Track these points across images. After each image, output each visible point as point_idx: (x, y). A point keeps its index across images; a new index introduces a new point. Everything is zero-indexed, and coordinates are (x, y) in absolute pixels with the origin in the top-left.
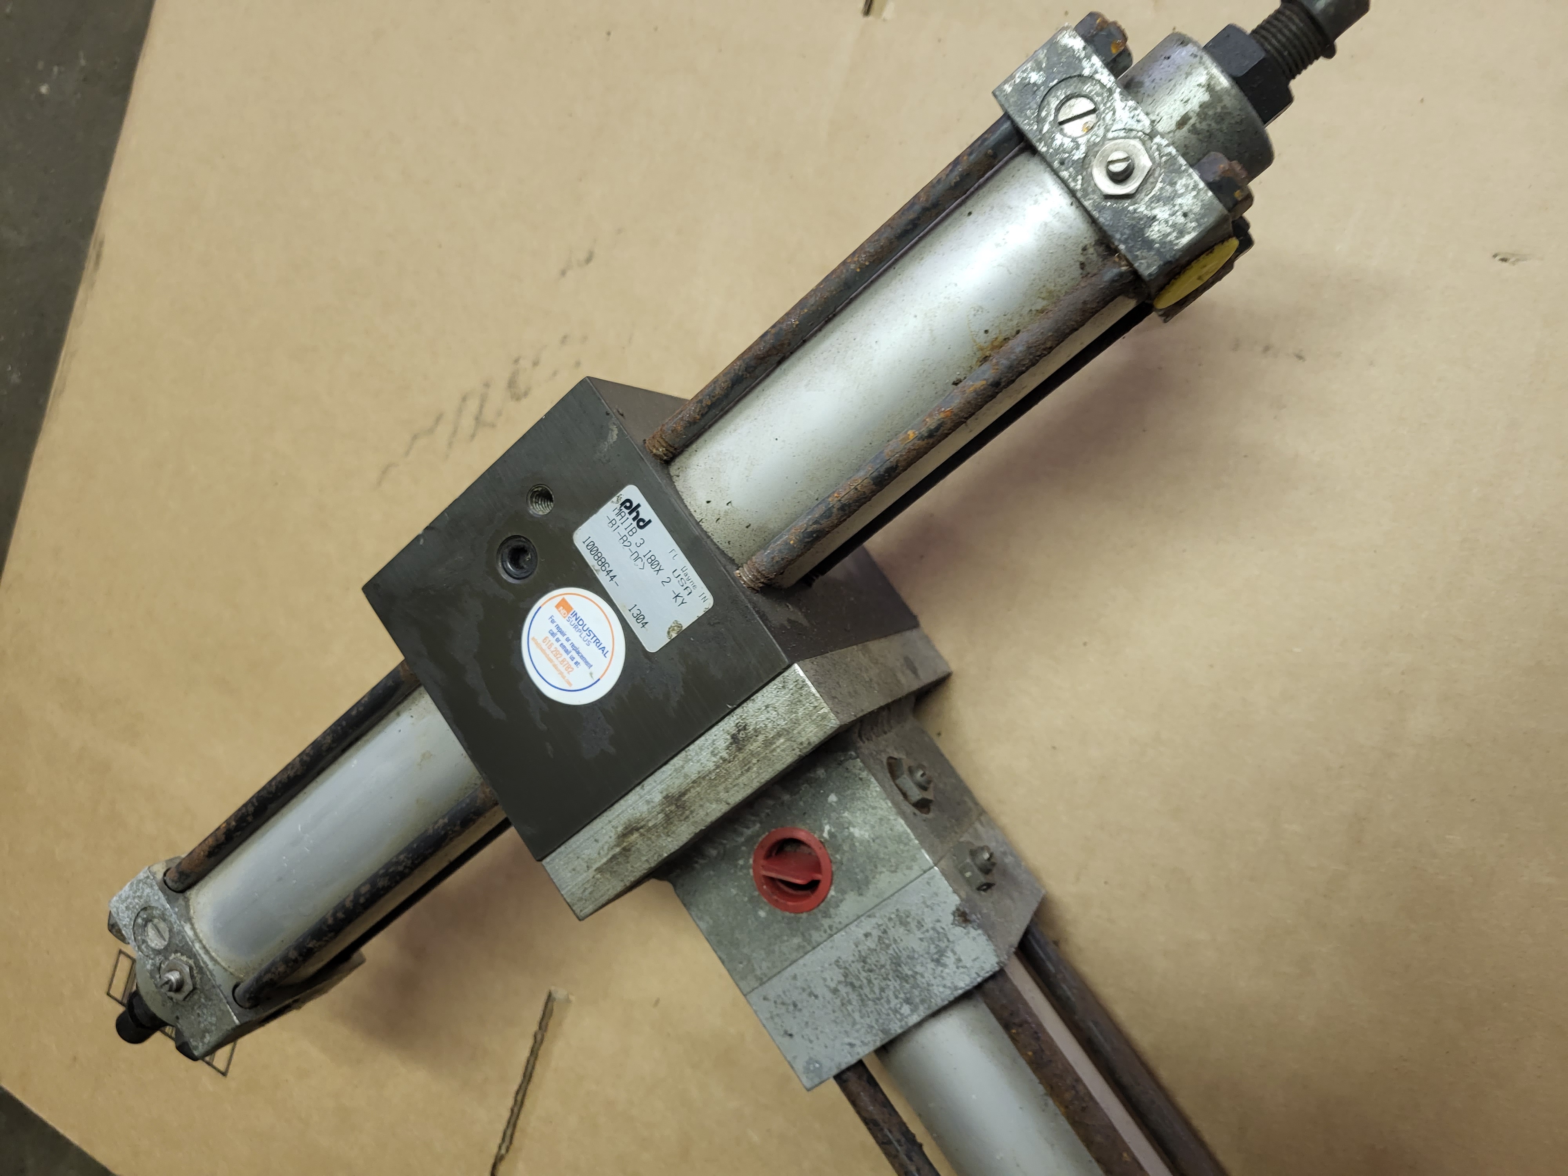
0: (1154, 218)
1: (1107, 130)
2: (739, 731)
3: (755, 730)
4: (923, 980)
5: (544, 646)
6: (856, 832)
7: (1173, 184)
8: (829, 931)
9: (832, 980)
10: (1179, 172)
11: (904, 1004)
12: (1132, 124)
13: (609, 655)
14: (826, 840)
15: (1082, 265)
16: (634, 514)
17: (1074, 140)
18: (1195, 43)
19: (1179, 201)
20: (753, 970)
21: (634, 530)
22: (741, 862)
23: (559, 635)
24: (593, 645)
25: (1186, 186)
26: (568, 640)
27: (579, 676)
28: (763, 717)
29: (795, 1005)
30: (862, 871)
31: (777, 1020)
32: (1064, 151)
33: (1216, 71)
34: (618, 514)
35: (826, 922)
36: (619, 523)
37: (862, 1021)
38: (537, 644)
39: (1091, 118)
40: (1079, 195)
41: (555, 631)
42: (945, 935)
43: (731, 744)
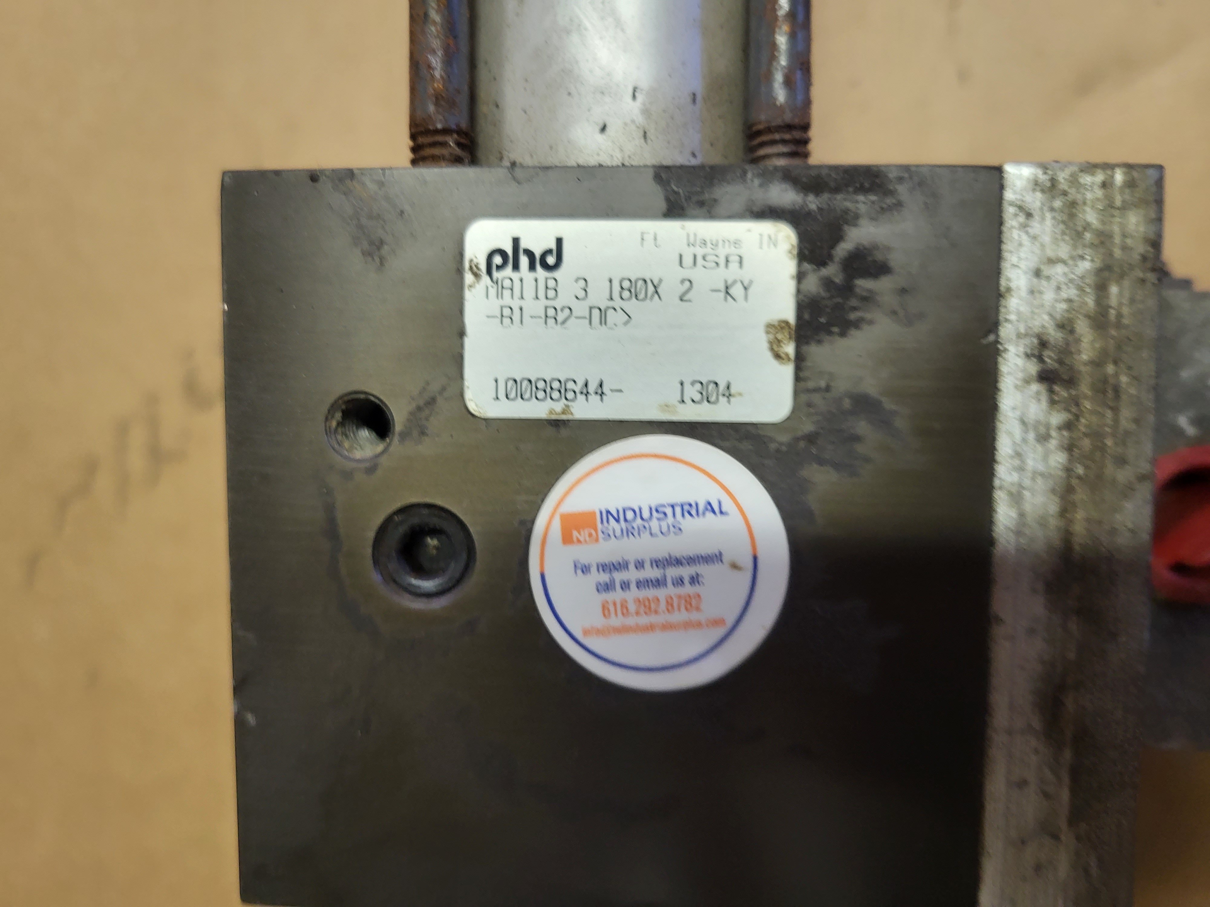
2: (1039, 359)
3: (1061, 326)
13: (728, 505)
14: (1196, 438)
16: (524, 261)
21: (551, 283)
23: (619, 576)
24: (687, 522)
26: (639, 565)
28: (1049, 296)
34: (499, 295)
36: (516, 304)
38: (600, 632)
41: (604, 577)
43: (1051, 391)
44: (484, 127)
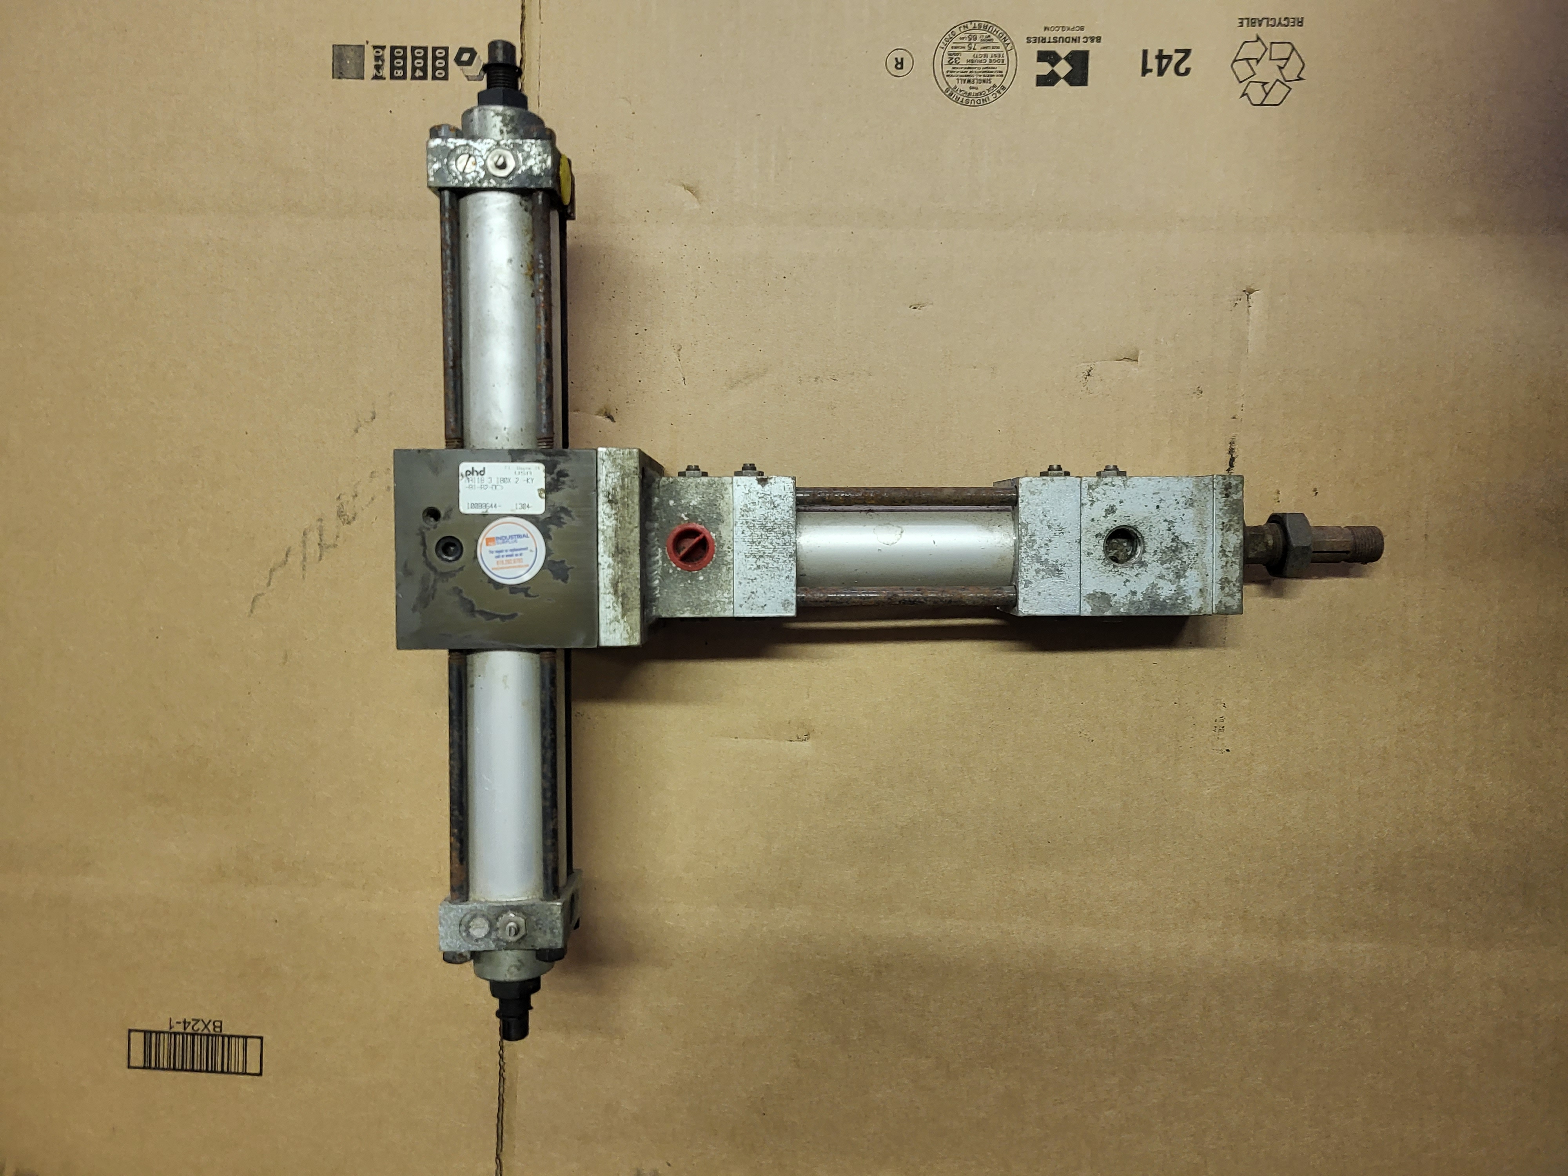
0: (531, 167)
1: (482, 157)
2: (608, 497)
3: (613, 489)
4: (779, 520)
5: (501, 566)
6: (694, 503)
7: (523, 151)
8: (730, 550)
9: (752, 565)
10: (522, 145)
11: (784, 537)
12: (488, 146)
13: (529, 535)
14: (688, 520)
15: (526, 210)
16: (475, 473)
17: (475, 171)
18: (475, 108)
19: (532, 153)
20: (724, 602)
21: (482, 479)
22: (671, 571)
24: (519, 540)
25: (528, 146)
26: (506, 551)
27: (528, 557)
28: (610, 481)
29: (753, 593)
30: (713, 513)
31: (754, 607)
32: (476, 178)
33: (493, 107)
34: (469, 481)
35: (725, 548)
36: (473, 484)
37: (780, 564)
38: (496, 569)
39: (472, 159)
40: (498, 186)
41: (497, 554)
42: (765, 494)
43: (611, 505)
44: (465, 438)
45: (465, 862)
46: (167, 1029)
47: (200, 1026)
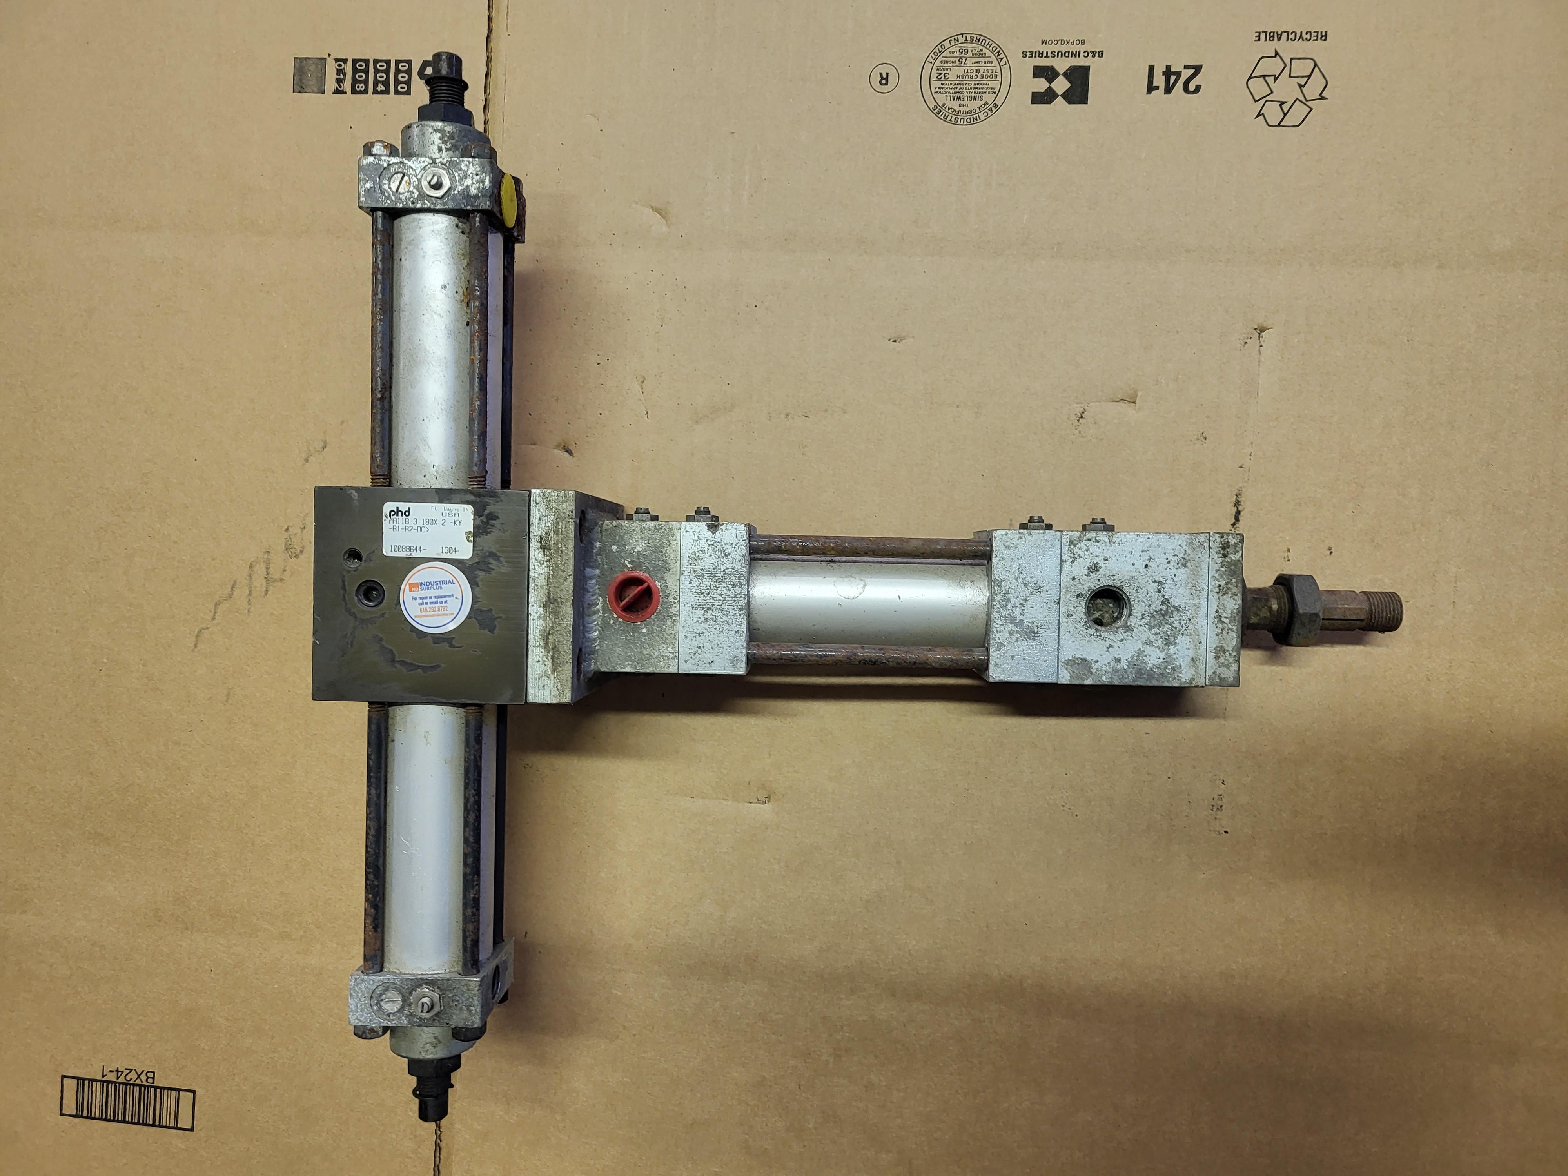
0: (468, 187)
1: (416, 176)
2: (541, 542)
3: (546, 534)
4: (730, 570)
5: (424, 614)
6: (638, 549)
7: (461, 169)
8: (676, 601)
9: (700, 618)
10: (459, 164)
11: (735, 589)
12: (423, 165)
13: (455, 581)
14: (631, 568)
15: (463, 233)
16: (400, 513)
17: (408, 192)
18: (413, 123)
19: (469, 172)
20: (668, 657)
21: (407, 520)
22: (612, 622)
23: (425, 601)
24: (444, 586)
25: (466, 165)
26: (431, 598)
27: (453, 605)
28: (543, 525)
29: (700, 648)
30: (659, 561)
31: (700, 663)
32: (409, 199)
33: (432, 123)
34: (393, 523)
35: (671, 599)
36: (397, 525)
37: (729, 617)
38: (419, 617)
39: (406, 178)
40: (432, 207)
42: (716, 542)
43: (544, 551)
44: (394, 474)
45: (379, 930)
46: (99, 1077)
47: (133, 1076)
